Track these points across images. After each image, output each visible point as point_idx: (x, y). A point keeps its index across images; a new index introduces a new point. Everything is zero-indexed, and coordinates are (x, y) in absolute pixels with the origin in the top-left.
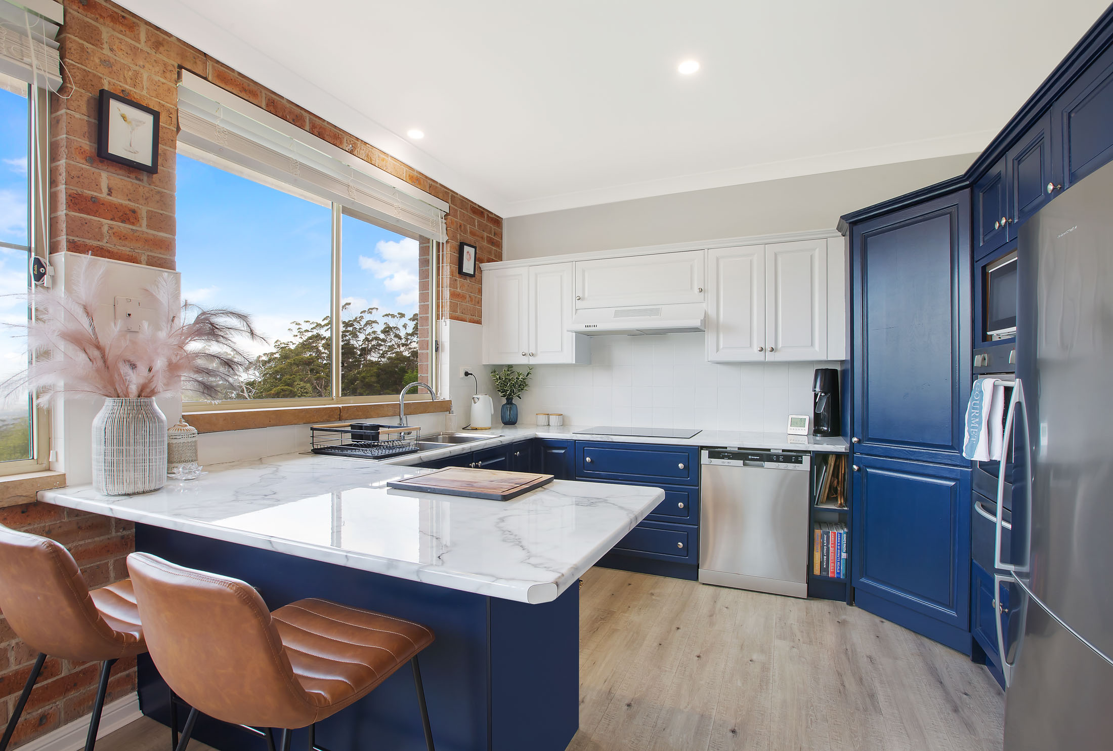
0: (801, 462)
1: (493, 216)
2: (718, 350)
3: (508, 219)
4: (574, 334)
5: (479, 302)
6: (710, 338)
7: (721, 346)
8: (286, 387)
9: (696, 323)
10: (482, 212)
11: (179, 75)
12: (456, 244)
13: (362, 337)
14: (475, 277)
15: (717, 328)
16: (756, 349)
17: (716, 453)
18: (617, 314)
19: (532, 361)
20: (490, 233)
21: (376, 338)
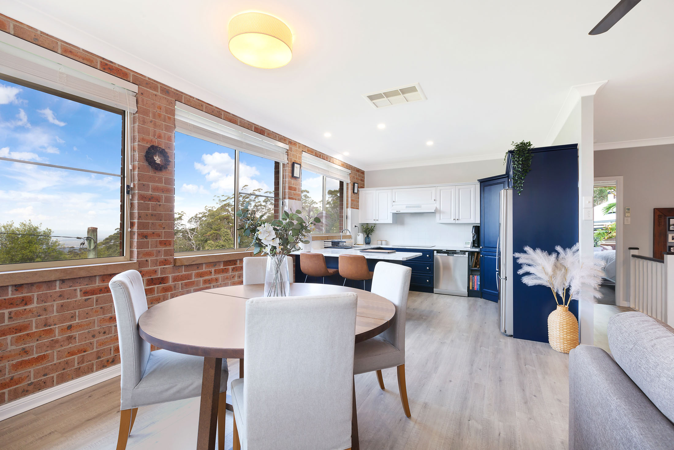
0: (465, 254)
1: (362, 171)
2: (440, 219)
3: (367, 171)
4: (392, 214)
5: (358, 202)
6: (437, 215)
7: (441, 218)
8: (216, 231)
9: (433, 211)
10: (359, 171)
11: (302, 153)
12: (352, 183)
13: (253, 204)
14: (357, 193)
15: (440, 212)
16: (452, 219)
17: (439, 251)
18: (407, 207)
19: (377, 222)
20: (361, 177)
21: (261, 205)
